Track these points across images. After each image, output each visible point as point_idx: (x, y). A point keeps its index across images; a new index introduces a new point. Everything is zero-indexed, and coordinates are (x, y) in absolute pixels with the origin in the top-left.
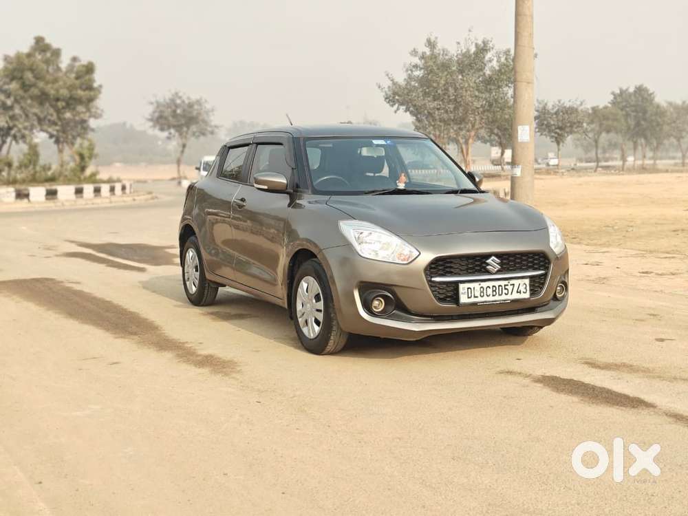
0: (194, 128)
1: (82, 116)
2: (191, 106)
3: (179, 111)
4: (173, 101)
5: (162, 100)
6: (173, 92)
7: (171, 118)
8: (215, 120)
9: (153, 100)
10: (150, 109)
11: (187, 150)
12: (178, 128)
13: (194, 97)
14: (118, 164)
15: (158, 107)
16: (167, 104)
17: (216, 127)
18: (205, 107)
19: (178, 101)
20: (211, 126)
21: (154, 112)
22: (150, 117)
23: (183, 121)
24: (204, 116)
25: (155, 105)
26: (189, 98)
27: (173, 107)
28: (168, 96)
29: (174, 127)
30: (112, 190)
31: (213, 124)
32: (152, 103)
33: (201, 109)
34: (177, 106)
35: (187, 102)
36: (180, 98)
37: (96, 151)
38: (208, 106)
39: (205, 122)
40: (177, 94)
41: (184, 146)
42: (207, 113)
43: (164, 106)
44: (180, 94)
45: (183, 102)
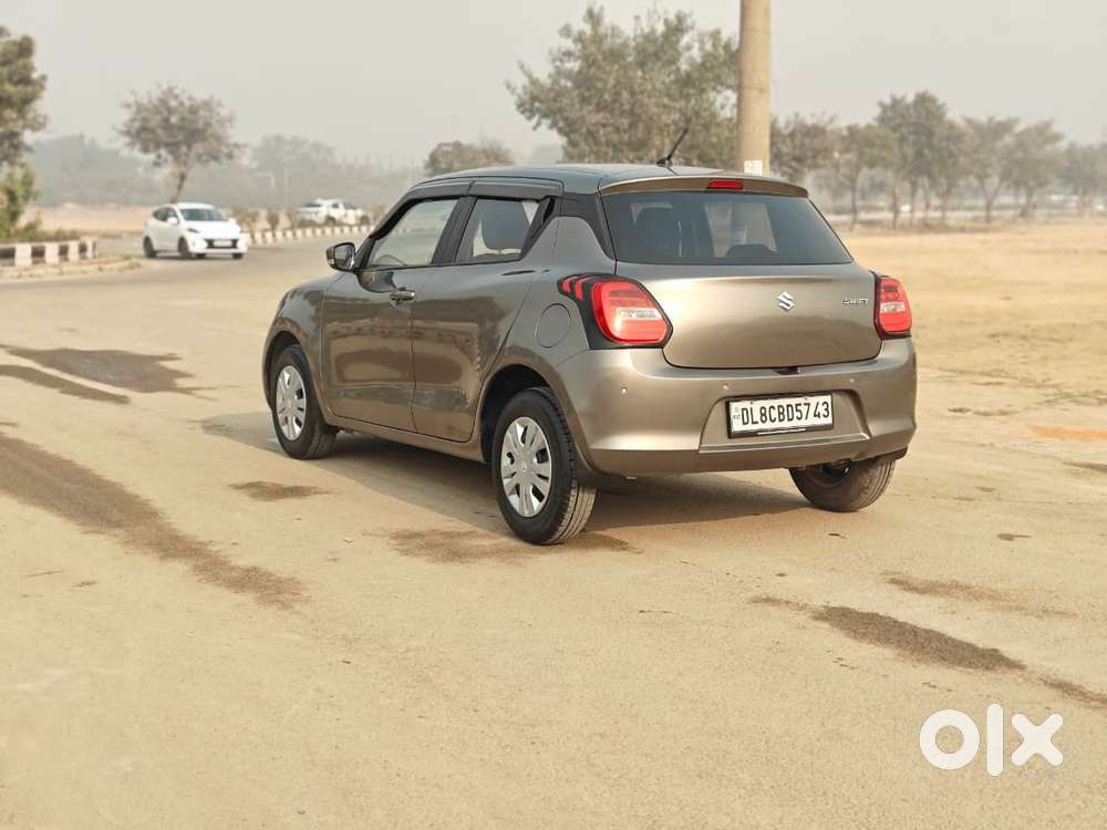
0: (199, 148)
1: (11, 125)
2: (194, 110)
3: (174, 120)
4: (163, 102)
5: (145, 101)
6: (165, 87)
7: (160, 131)
8: (235, 135)
9: (131, 100)
10: (126, 115)
11: (187, 184)
12: (173, 147)
13: (200, 95)
14: (69, 206)
15: (138, 111)
16: (155, 107)
17: (236, 146)
18: (218, 114)
19: (173, 103)
20: (228, 146)
21: (133, 120)
22: (124, 129)
23: (180, 137)
24: (216, 128)
25: (134, 108)
26: (190, 98)
27: (165, 114)
28: (156, 94)
29: (167, 145)
30: (63, 252)
31: (232, 140)
32: (128, 106)
33: (211, 117)
34: (171, 111)
35: (187, 103)
36: (176, 97)
37: (36, 186)
38: (224, 112)
39: (219, 139)
40: (170, 90)
41: (183, 177)
42: (222, 122)
43: (148, 110)
44: (177, 91)
45: (182, 104)
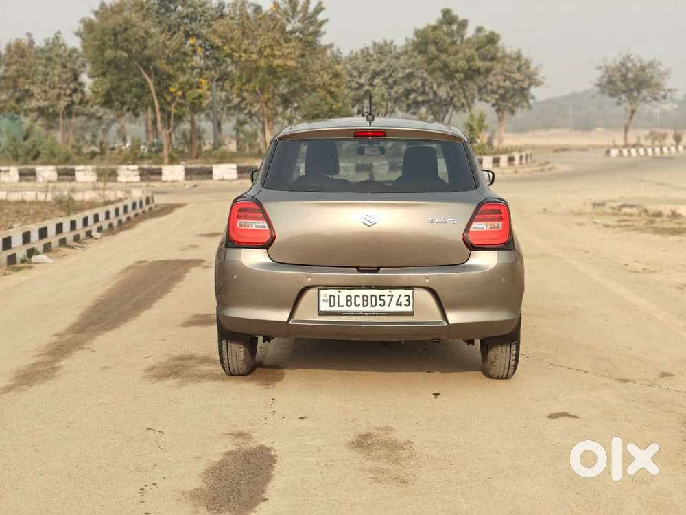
0: (645, 92)
1: (521, 84)
2: (643, 69)
3: (630, 75)
4: (623, 64)
5: (613, 65)
6: (624, 55)
7: (619, 83)
8: (669, 83)
9: (602, 64)
10: (599, 73)
11: (635, 117)
12: (628, 92)
13: (647, 59)
14: (599, 130)
15: (607, 71)
16: (618, 68)
17: (670, 90)
18: (659, 70)
19: (629, 65)
20: (664, 90)
21: (602, 77)
22: (598, 83)
23: (633, 86)
24: (657, 79)
25: (604, 69)
26: (640, 61)
27: (624, 71)
28: (619, 59)
29: (624, 92)
30: (511, 160)
31: (667, 87)
32: (600, 68)
33: (654, 72)
34: (628, 70)
35: (638, 65)
36: (631, 61)
38: (662, 69)
39: (658, 85)
40: (628, 56)
41: (633, 112)
42: (662, 76)
43: (613, 70)
44: (631, 58)
45: (634, 65)
